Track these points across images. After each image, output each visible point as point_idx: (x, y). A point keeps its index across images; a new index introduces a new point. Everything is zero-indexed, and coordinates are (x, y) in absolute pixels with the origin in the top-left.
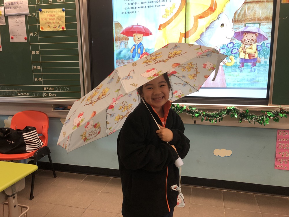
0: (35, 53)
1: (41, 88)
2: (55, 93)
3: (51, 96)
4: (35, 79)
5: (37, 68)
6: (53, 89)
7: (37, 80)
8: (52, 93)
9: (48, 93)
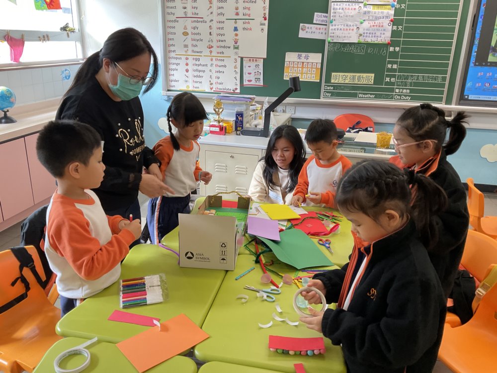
0: (394, 50)
1: (392, 90)
2: (409, 96)
3: (404, 99)
4: (386, 79)
5: (392, 67)
6: (408, 91)
7: (389, 81)
8: (406, 96)
9: (400, 96)
